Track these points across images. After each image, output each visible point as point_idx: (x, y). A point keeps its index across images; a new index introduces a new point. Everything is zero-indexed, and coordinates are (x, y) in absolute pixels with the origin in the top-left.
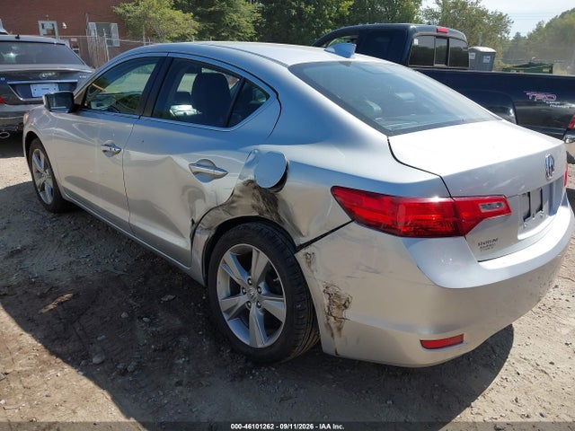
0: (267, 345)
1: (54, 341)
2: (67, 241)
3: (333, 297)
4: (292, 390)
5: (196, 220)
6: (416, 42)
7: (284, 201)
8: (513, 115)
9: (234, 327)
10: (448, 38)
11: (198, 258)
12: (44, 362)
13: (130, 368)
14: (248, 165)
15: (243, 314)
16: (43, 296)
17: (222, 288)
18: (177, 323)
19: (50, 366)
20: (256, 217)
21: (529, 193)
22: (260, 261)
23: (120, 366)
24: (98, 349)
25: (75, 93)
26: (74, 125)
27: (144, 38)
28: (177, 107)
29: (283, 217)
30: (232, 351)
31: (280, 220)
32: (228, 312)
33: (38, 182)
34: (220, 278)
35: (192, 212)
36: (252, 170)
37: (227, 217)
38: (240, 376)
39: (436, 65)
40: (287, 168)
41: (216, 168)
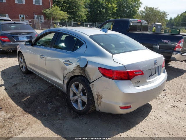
0: (82, 109)
1: (26, 108)
2: (29, 82)
3: (98, 96)
4: (88, 121)
5: (65, 76)
6: (131, 24)
7: (87, 71)
8: (158, 46)
9: (74, 105)
10: (141, 23)
11: (65, 86)
12: (24, 113)
13: (46, 115)
14: (78, 61)
15: (76, 101)
16: (23, 97)
17: (71, 94)
18: (59, 104)
19: (26, 114)
20: (80, 75)
21: (151, 69)
22: (81, 87)
23: (44, 115)
24: (38, 110)
25: (32, 40)
26: (32, 49)
27: (51, 20)
28: (61, 44)
29: (87, 75)
30: (73, 111)
31: (86, 76)
32: (73, 101)
33: (21, 65)
34: (70, 91)
35: (64, 74)
36: (79, 63)
37: (72, 75)
38: (75, 118)
39: (137, 31)
40: (87, 62)
41: (70, 62)
